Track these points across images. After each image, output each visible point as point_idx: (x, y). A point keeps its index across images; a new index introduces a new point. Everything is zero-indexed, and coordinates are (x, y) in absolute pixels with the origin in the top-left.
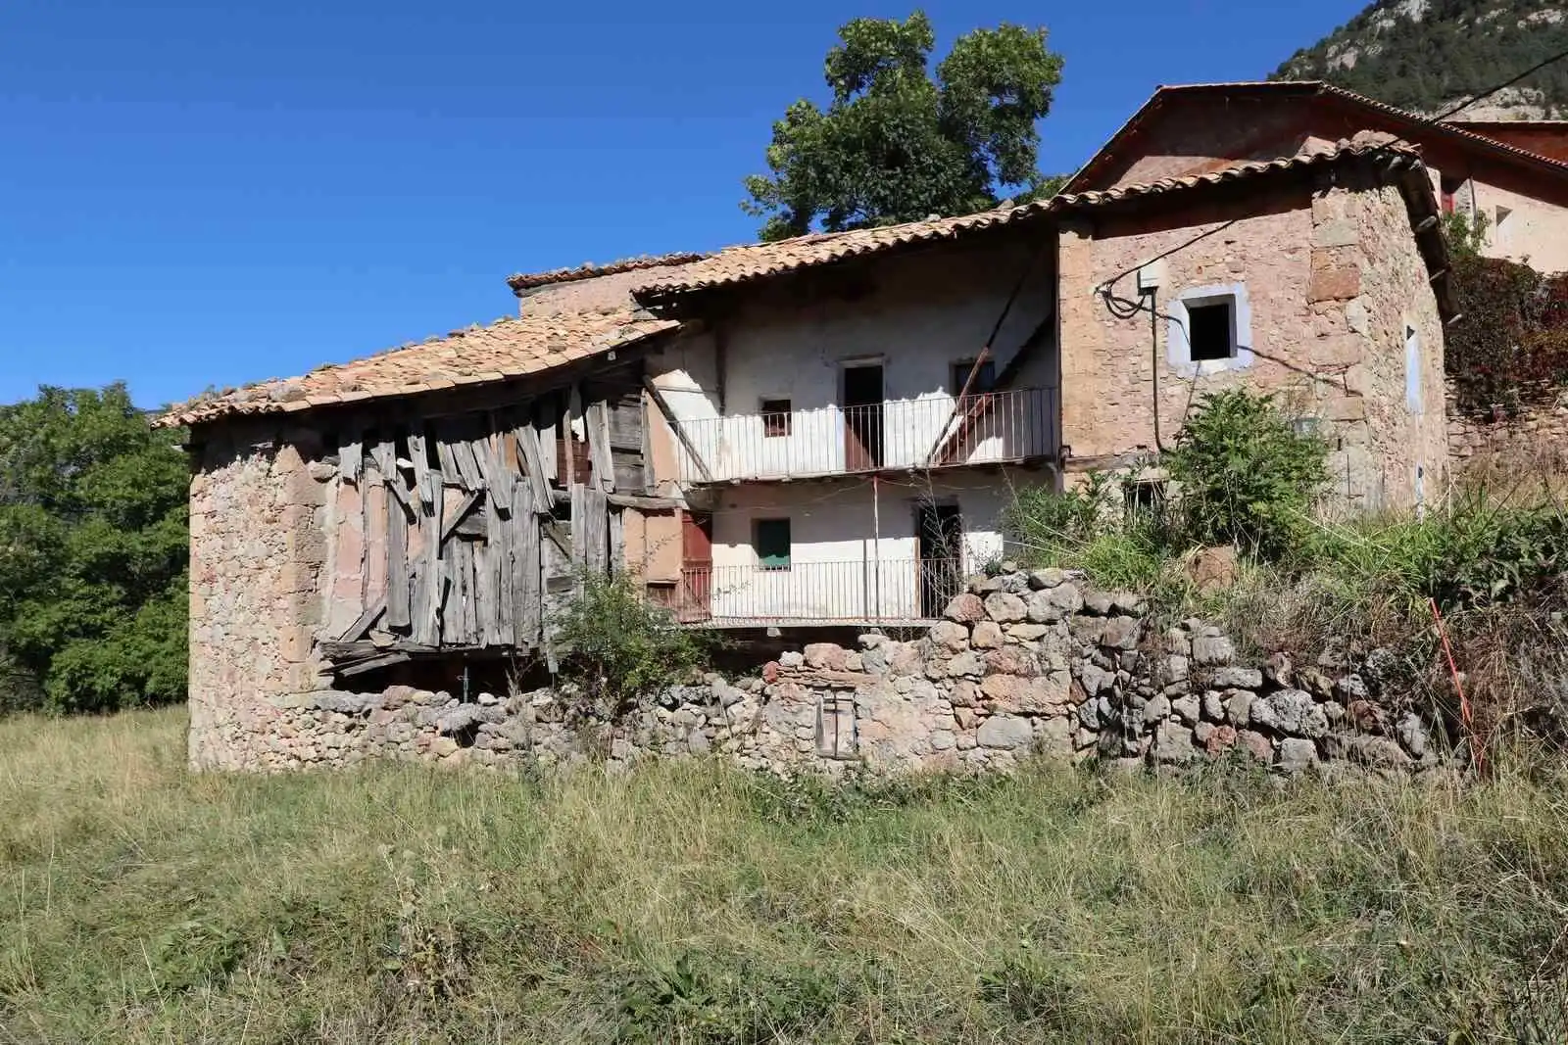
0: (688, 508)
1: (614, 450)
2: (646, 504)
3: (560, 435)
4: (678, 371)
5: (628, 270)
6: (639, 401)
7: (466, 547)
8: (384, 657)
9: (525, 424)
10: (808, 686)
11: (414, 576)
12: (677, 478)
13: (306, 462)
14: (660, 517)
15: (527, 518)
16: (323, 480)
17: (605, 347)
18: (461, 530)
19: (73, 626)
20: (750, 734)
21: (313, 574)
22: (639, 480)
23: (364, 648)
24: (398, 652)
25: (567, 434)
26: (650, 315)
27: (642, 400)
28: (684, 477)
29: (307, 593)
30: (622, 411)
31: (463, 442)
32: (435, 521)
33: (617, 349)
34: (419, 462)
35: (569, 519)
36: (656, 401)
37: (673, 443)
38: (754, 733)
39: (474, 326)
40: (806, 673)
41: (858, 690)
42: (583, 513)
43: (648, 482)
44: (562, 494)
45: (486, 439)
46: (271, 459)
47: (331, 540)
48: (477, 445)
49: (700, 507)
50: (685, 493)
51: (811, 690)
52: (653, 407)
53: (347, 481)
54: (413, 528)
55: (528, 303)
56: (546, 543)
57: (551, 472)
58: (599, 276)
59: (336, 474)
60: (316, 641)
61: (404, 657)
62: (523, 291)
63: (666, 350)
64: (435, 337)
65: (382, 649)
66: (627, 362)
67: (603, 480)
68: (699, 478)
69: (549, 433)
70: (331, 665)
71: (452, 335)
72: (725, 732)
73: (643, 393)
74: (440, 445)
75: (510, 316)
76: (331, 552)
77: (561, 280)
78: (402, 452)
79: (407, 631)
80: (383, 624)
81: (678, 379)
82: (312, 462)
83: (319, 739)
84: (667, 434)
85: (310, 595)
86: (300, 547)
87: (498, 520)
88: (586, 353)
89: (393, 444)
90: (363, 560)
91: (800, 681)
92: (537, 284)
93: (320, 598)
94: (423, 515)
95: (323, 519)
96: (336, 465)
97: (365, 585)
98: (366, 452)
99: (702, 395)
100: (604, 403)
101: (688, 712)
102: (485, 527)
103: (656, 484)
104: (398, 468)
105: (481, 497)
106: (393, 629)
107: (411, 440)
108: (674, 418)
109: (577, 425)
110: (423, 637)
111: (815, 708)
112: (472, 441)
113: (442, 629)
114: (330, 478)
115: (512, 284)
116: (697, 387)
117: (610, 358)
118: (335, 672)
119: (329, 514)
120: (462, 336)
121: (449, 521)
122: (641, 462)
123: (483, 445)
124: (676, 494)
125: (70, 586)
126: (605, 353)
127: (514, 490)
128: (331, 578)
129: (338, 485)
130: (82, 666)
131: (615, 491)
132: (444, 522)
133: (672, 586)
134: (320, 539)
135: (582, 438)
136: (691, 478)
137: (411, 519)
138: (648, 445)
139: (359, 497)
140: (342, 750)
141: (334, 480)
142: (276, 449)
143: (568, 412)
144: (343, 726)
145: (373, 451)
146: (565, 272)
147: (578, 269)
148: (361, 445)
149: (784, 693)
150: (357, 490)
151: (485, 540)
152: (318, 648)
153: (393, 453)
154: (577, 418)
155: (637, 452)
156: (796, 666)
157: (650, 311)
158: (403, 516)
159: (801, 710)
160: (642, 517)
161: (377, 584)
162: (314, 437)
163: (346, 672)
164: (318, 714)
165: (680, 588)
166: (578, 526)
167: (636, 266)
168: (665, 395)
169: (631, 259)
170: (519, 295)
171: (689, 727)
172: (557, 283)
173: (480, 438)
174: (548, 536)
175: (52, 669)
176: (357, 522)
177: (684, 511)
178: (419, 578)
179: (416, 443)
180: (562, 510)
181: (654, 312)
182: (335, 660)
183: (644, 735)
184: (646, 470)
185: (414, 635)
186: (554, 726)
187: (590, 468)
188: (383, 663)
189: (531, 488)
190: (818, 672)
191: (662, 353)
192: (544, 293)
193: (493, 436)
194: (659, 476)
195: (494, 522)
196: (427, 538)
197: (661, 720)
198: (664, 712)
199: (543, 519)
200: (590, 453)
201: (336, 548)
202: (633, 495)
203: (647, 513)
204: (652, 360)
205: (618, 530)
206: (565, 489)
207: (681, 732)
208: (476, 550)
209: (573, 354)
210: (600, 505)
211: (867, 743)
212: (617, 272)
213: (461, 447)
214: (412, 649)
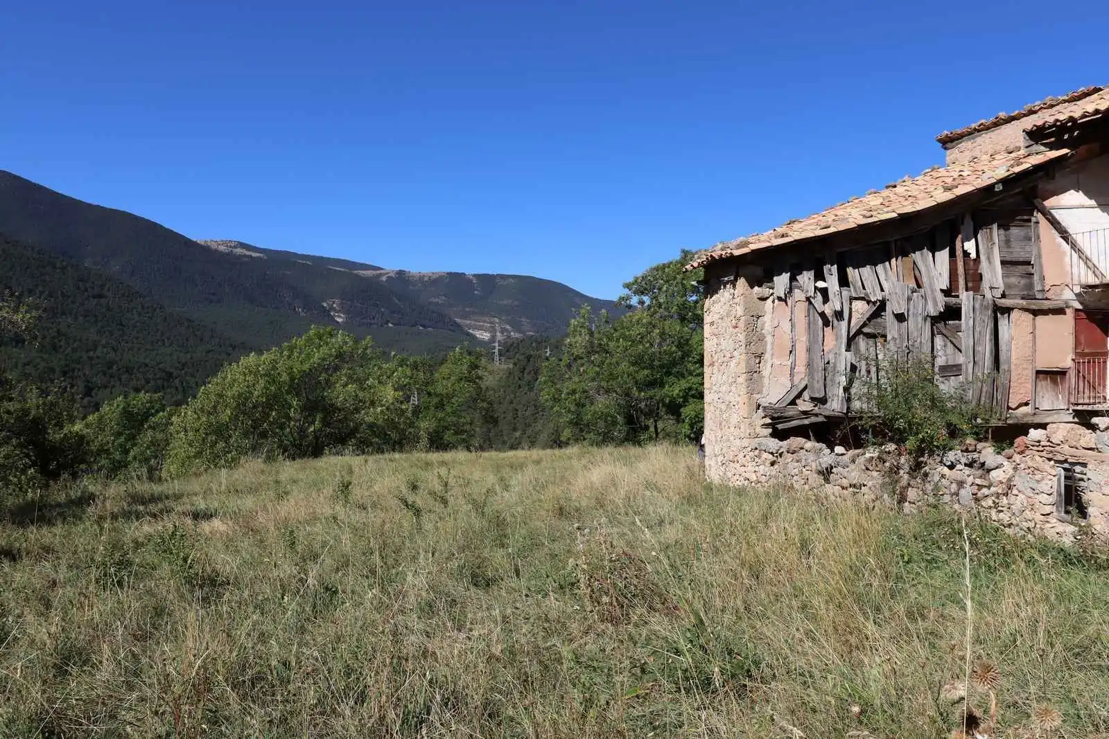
0: (1080, 307)
1: (1003, 263)
2: (1034, 305)
3: (952, 254)
4: (1072, 191)
5: (1035, 112)
6: (1030, 221)
7: (871, 342)
8: (806, 418)
9: (921, 249)
10: (1050, 460)
11: (828, 363)
12: (1068, 281)
13: (752, 287)
14: (1050, 315)
15: (920, 319)
16: (763, 299)
17: (993, 181)
18: (866, 330)
19: (694, 392)
20: (1004, 495)
21: (757, 361)
22: (1030, 286)
23: (791, 411)
24: (816, 415)
25: (959, 253)
26: (1042, 148)
27: (1033, 219)
28: (1076, 282)
29: (753, 374)
30: (1015, 231)
31: (868, 267)
32: (844, 324)
33: (1005, 181)
34: (832, 283)
35: (960, 320)
36: (1049, 220)
37: (1064, 253)
38: (1006, 495)
39: (906, 178)
40: (1048, 448)
41: (1090, 466)
42: (972, 315)
43: (1038, 287)
44: (953, 300)
45: (887, 263)
46: (734, 287)
47: (769, 339)
48: (880, 268)
49: (1092, 306)
50: (1076, 295)
51: (1052, 462)
52: (1043, 223)
53: (780, 299)
54: (828, 330)
55: (952, 154)
56: (939, 340)
57: (944, 283)
58: (1010, 122)
59: (772, 294)
60: (759, 405)
61: (821, 419)
62: (949, 145)
63: (1057, 175)
64: (873, 190)
65: (805, 413)
66: (1017, 190)
67: (991, 288)
68: (1092, 280)
69: (943, 255)
70: (770, 421)
71: (887, 187)
72: (985, 491)
73: (1035, 214)
74: (850, 270)
75: (936, 166)
76: (769, 347)
77: (979, 131)
78: (820, 276)
79: (823, 401)
80: (806, 395)
81: (1073, 197)
82: (756, 288)
83: (757, 469)
84: (1059, 246)
85: (755, 374)
86: (748, 344)
87: (896, 322)
88: (974, 188)
89: (813, 272)
90: (791, 352)
91: (1044, 454)
92: (960, 137)
93: (762, 377)
94: (835, 319)
95: (763, 325)
96: (773, 289)
97: (792, 369)
98: (793, 279)
99: (1098, 210)
100: (995, 226)
101: (962, 472)
102: (885, 328)
103: (1047, 289)
104: (816, 288)
105: (881, 307)
106: (813, 399)
107: (826, 268)
108: (1066, 232)
109: (970, 246)
110: (835, 405)
111: (1055, 479)
112: (876, 265)
113: (849, 400)
114: (767, 298)
115: (939, 141)
116: (1093, 202)
117: (996, 190)
118: (772, 425)
119: (767, 322)
120: (895, 187)
121: (856, 324)
122: (1033, 271)
123: (885, 268)
124: (1068, 295)
125: (692, 368)
126: (992, 186)
127: (909, 299)
128: (769, 365)
129: (773, 302)
130: (696, 416)
131: (1004, 296)
132: (851, 325)
133: (1063, 373)
134: (761, 339)
135: (973, 256)
136: (1083, 281)
137: (826, 323)
138: (1039, 256)
139: (788, 310)
140: (768, 477)
141: (771, 298)
142: (736, 280)
143: (960, 236)
144: (769, 462)
145: (798, 277)
146: (982, 124)
147: (992, 119)
148: (789, 274)
149: (1030, 464)
150: (787, 304)
151: (884, 336)
152: (761, 410)
153: (812, 278)
154: (969, 240)
155: (1028, 263)
156: (1039, 441)
157: (1042, 144)
158: (820, 322)
159: (1043, 479)
160: (1031, 316)
161: (801, 369)
162: (758, 271)
163: (780, 427)
164: (757, 452)
165: (1072, 375)
166: (967, 323)
167: (1041, 108)
168: (1057, 214)
169: (1037, 103)
170: (946, 149)
171: (961, 484)
172: (976, 134)
173: (883, 262)
174: (941, 333)
175: (682, 417)
176: (786, 326)
177: (1077, 310)
178: (831, 365)
179: (830, 270)
180: (953, 313)
181: (1045, 145)
182: (772, 418)
183: (929, 487)
184: (1036, 277)
185: (828, 404)
186: (875, 474)
187: (981, 279)
188: (806, 422)
189: (924, 297)
190: (1058, 448)
191: (1053, 178)
192: (965, 145)
193: (893, 260)
194: (1049, 282)
195: (892, 323)
196: (838, 338)
197: (943, 476)
198: (946, 470)
199: (935, 320)
200: (981, 267)
201: (773, 343)
202: (1023, 298)
203: (1036, 313)
204: (1041, 185)
205: (1006, 328)
206: (958, 296)
207: (954, 487)
208: (878, 344)
209: (961, 190)
210: (986, 308)
211: (1097, 513)
212: (1025, 115)
213: (867, 271)
214: (827, 413)
